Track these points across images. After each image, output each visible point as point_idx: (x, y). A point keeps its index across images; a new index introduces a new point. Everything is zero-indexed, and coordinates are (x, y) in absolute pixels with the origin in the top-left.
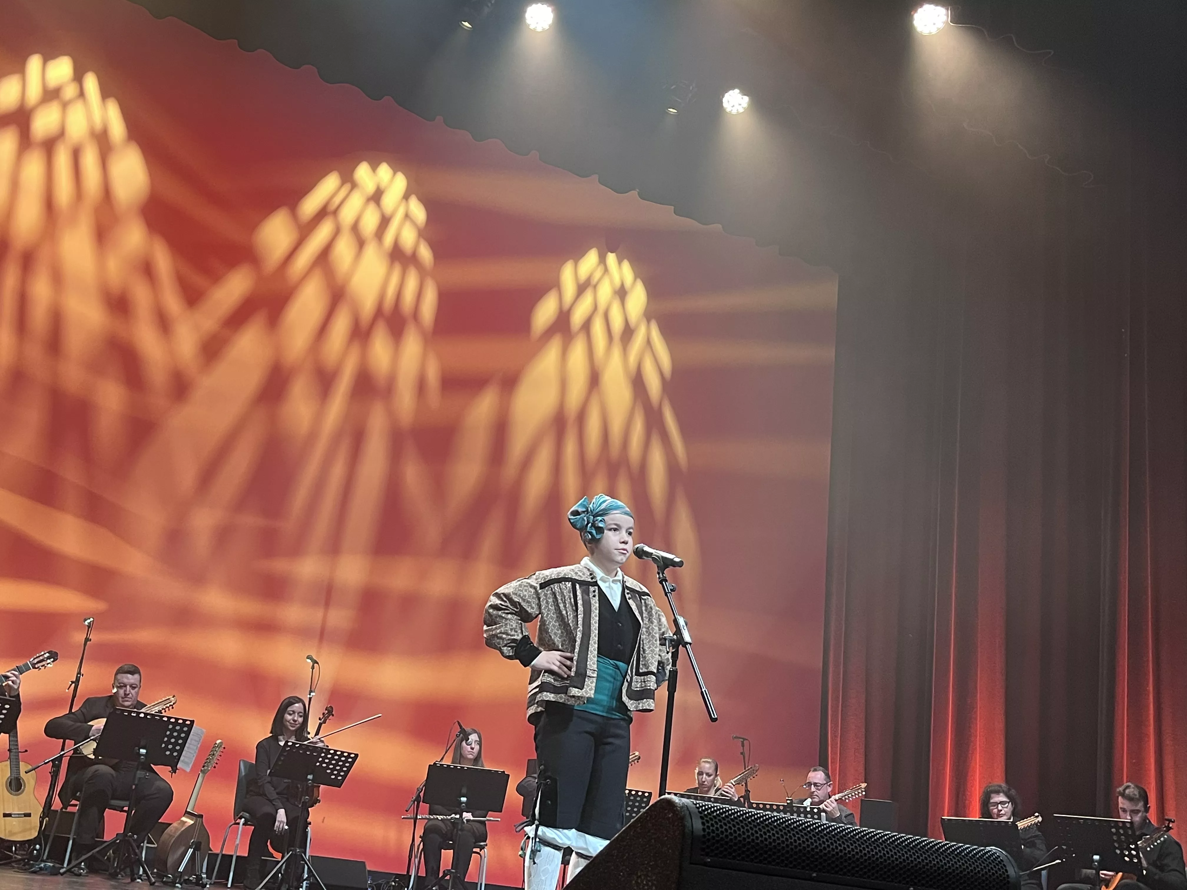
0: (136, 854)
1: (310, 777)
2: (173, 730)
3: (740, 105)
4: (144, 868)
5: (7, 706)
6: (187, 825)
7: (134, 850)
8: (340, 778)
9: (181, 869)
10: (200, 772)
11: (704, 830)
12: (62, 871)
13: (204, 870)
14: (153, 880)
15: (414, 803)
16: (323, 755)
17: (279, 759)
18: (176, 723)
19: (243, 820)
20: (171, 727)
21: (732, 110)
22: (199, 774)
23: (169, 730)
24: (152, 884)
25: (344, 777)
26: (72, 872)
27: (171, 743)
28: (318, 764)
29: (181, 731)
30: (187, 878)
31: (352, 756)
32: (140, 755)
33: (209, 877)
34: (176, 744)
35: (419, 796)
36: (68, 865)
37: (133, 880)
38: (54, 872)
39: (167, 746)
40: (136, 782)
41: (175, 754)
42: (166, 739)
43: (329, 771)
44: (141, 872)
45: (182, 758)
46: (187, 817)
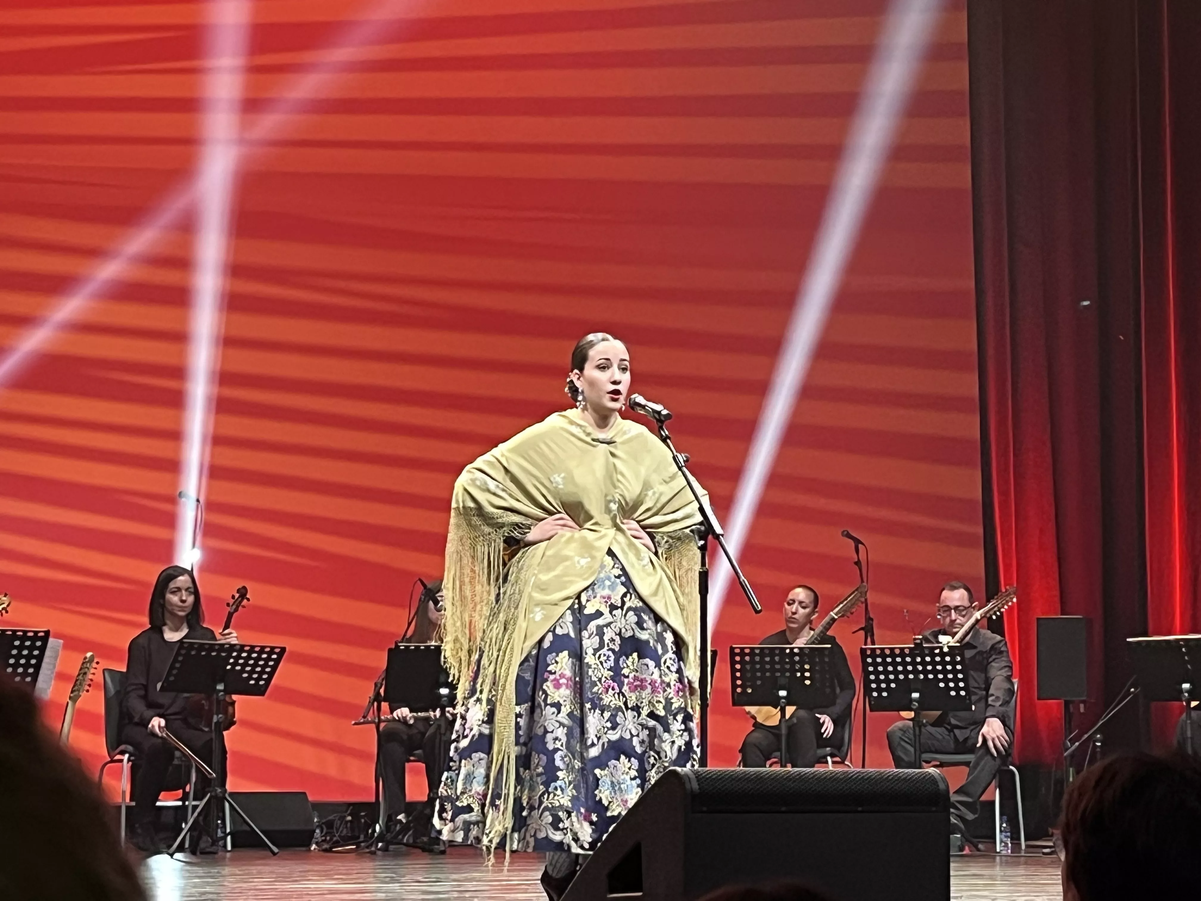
1: (220, 687)
2: (22, 647)
8: (262, 683)
10: (68, 700)
15: (373, 704)
16: (235, 654)
18: (25, 638)
19: (127, 756)
20: (18, 643)
22: (68, 703)
23: (16, 647)
25: (268, 681)
27: (21, 666)
28: (229, 667)
29: (31, 648)
31: (277, 650)
34: (27, 665)
35: (378, 694)
39: (15, 670)
41: (28, 679)
42: (12, 660)
43: (245, 675)
45: (38, 684)
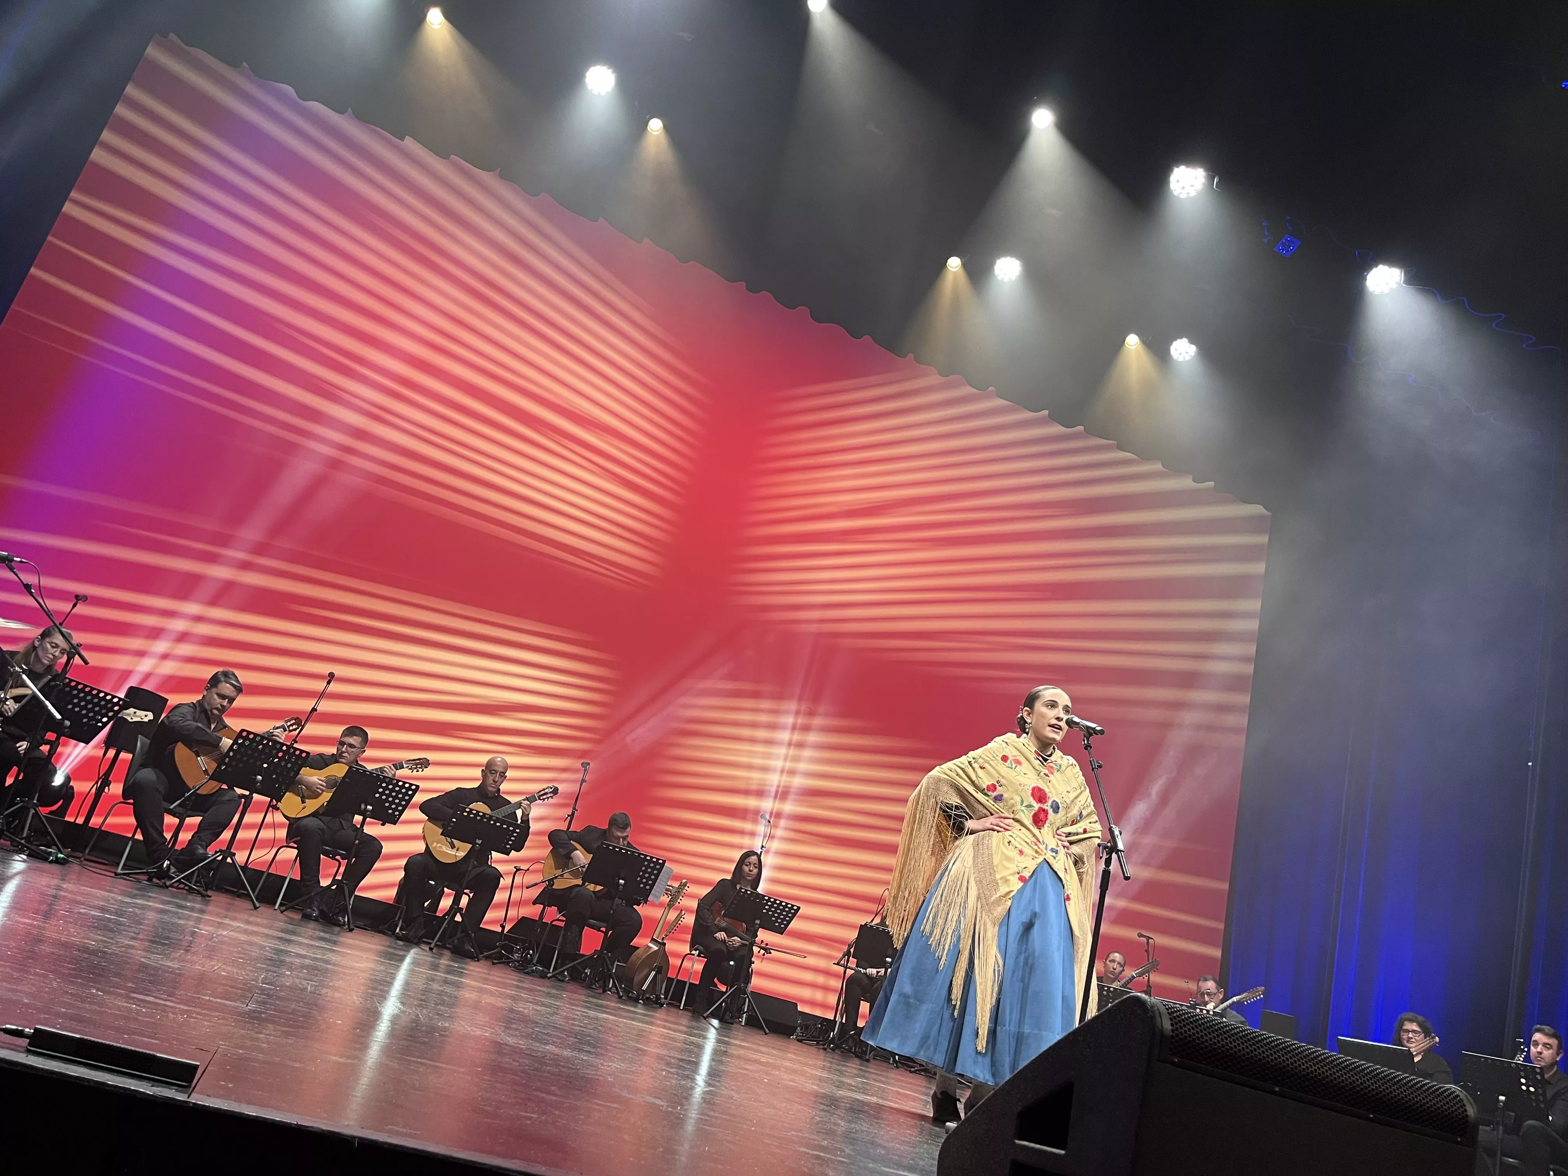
0: (609, 970)
1: (758, 922)
2: (648, 867)
3: (1187, 353)
4: (614, 982)
5: (518, 831)
6: (652, 950)
7: (607, 965)
8: (783, 926)
9: (644, 988)
11: (1173, 1031)
12: (549, 975)
13: (663, 992)
14: (621, 994)
15: (845, 954)
16: (770, 904)
17: (732, 903)
18: (651, 861)
20: (646, 863)
21: (1179, 358)
23: (644, 866)
24: (620, 997)
25: (787, 926)
26: (557, 978)
27: (645, 878)
28: (765, 911)
29: (653, 868)
30: (648, 996)
31: (795, 908)
32: (618, 884)
33: (666, 998)
34: (648, 879)
35: (850, 950)
36: (553, 971)
37: (604, 991)
38: (543, 976)
39: (641, 880)
40: (614, 908)
41: (648, 887)
42: (641, 873)
43: (774, 919)
44: (610, 986)
45: (653, 891)
46: (653, 944)
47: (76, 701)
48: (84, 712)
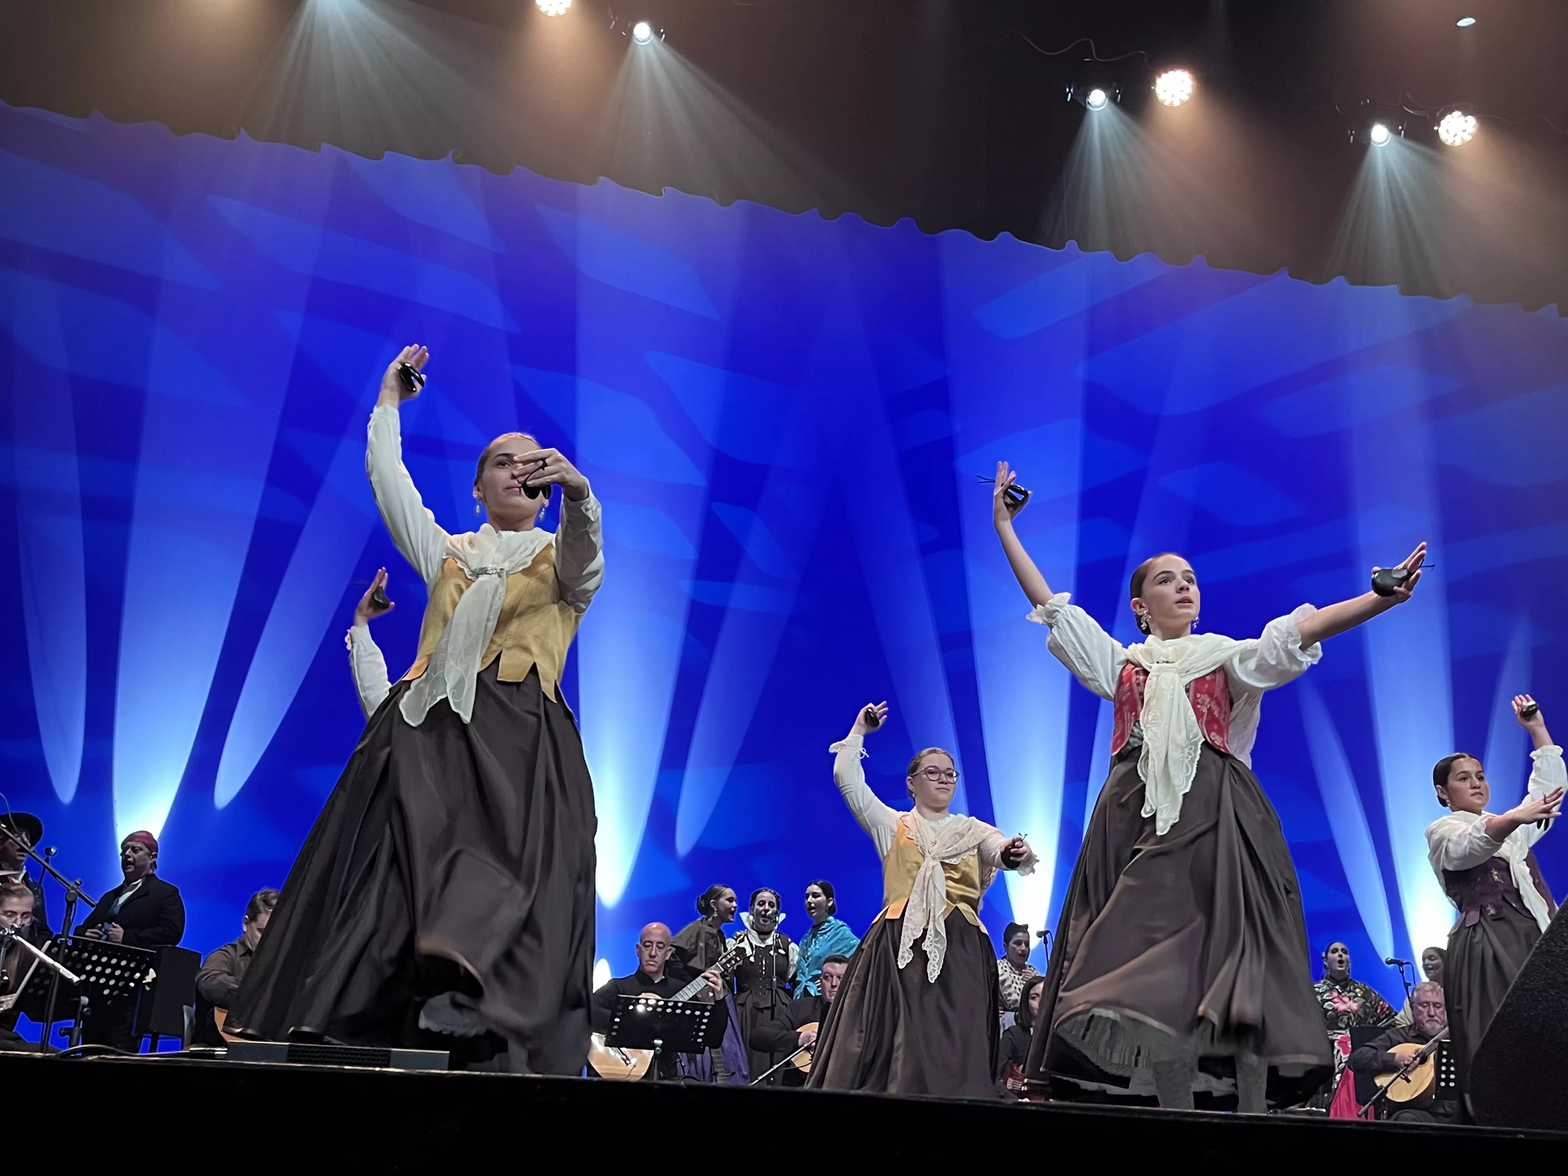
3: (1464, 131)
21: (1455, 141)
47: (89, 968)
48: (102, 981)
